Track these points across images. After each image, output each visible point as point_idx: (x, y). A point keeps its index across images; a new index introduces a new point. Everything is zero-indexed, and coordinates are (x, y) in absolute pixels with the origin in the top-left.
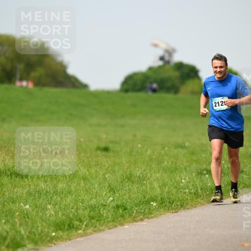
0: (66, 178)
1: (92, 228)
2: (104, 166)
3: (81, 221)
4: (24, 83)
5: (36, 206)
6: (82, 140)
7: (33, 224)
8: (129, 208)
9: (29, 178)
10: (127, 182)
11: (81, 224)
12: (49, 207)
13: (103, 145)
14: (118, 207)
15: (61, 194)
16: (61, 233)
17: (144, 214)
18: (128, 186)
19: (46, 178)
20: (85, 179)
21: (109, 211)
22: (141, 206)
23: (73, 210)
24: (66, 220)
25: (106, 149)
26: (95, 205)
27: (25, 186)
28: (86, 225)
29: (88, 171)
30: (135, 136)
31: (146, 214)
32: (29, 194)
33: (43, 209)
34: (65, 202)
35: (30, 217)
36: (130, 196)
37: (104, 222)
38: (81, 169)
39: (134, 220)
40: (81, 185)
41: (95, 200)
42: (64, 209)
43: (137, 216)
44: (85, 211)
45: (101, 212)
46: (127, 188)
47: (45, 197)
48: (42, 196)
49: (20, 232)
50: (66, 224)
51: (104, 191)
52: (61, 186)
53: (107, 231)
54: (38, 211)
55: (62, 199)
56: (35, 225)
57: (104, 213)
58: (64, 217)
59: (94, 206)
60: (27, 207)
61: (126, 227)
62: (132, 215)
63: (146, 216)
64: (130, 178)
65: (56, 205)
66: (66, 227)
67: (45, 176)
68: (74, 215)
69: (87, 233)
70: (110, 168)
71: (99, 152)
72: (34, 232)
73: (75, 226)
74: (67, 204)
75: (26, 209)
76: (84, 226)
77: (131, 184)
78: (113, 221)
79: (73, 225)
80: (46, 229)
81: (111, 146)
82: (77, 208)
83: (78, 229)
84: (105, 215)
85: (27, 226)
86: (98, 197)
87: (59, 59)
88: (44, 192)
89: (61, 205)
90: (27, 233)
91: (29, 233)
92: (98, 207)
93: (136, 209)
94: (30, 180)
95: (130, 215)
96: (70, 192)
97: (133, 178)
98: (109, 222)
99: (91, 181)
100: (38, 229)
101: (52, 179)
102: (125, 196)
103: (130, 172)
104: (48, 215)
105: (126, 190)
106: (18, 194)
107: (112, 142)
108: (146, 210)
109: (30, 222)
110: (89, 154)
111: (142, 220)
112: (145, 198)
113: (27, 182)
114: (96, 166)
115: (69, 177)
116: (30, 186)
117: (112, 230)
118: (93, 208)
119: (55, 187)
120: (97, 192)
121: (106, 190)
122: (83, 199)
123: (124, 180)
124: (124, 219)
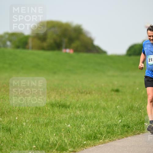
0: (93, 108)
1: (108, 139)
2: (116, 101)
3: (102, 135)
4: (68, 51)
5: (74, 126)
6: (103, 85)
7: (73, 136)
8: (131, 126)
9: (70, 108)
10: (130, 111)
11: (102, 136)
12: (82, 126)
13: (115, 88)
14: (124, 126)
15: (90, 118)
16: (89, 142)
17: (140, 130)
18: (131, 113)
19: (81, 108)
20: (104, 109)
21: (119, 128)
22: (138, 125)
23: (97, 128)
24: (92, 134)
25: (117, 91)
26: (110, 124)
27: (68, 113)
28: (104, 137)
29: (106, 104)
30: (135, 82)
31: (141, 130)
32: (70, 118)
33: (79, 127)
34: (92, 123)
35: (71, 132)
36: (132, 119)
37: (116, 135)
38: (102, 102)
39: (135, 134)
40: (102, 112)
41: (110, 122)
42: (91, 127)
43: (136, 131)
44: (104, 129)
45: (114, 129)
46: (130, 114)
47: (80, 120)
48: (78, 119)
49: (65, 141)
50: (92, 136)
51: (116, 117)
52: (89, 113)
53: (117, 141)
54: (76, 129)
55: (90, 121)
56: (74, 137)
57: (116, 129)
58: (91, 132)
59: (110, 126)
60: (69, 125)
61: (129, 138)
62: (133, 131)
63: (141, 131)
64: (131, 108)
65: (86, 124)
66: (93, 138)
67: (80, 107)
68: (97, 130)
69: (105, 141)
70: (120, 102)
71: (113, 93)
72: (73, 141)
73: (98, 138)
74: (93, 124)
75: (68, 127)
76: (103, 138)
77: (132, 112)
78: (121, 134)
79: (97, 137)
80: (80, 139)
81: (120, 89)
82: (99, 126)
83: (100, 139)
84: (116, 130)
85: (69, 137)
86: (112, 120)
87: (89, 36)
88: (79, 117)
89: (90, 125)
90: (69, 141)
91: (70, 141)
92: (112, 126)
93: (136, 127)
94: (71, 109)
95: (132, 131)
96: (95, 117)
97: (134, 108)
98: (118, 135)
99: (108, 110)
100: (76, 140)
101: (84, 109)
102: (129, 119)
103: (132, 105)
104: (82, 131)
105: (129, 116)
106: (63, 118)
107: (121, 86)
108: (141, 128)
109: (70, 135)
110: (107, 94)
111: (139, 134)
112: (141, 120)
113: (69, 111)
114: (111, 101)
115: (95, 108)
116: (70, 113)
117: (121, 140)
118: (109, 126)
119: (86, 114)
120: (111, 117)
121: (117, 116)
122: (103, 121)
123: (128, 109)
124: (128, 133)
